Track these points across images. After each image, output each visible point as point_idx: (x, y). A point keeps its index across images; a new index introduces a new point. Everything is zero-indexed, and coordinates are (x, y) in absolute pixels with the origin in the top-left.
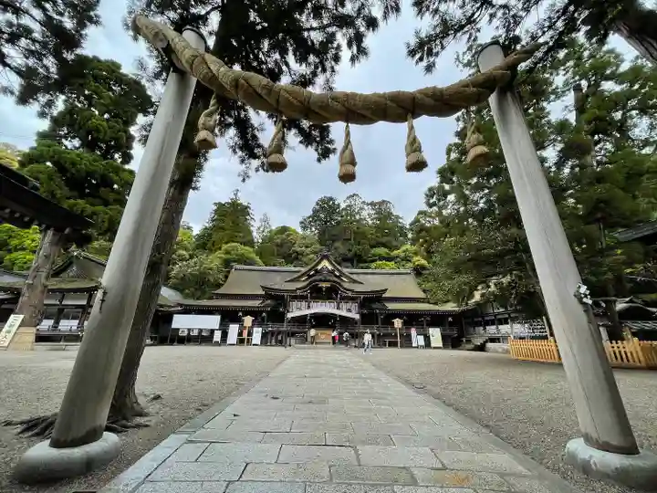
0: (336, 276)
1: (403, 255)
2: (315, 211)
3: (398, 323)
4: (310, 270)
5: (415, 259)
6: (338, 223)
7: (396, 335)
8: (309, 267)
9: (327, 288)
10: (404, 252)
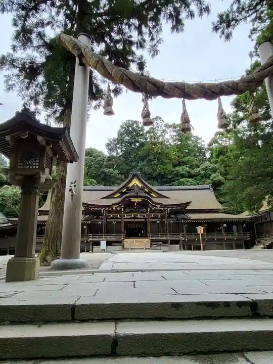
0: (146, 192)
1: (202, 172)
2: (120, 134)
3: (200, 230)
4: (122, 188)
5: (213, 175)
6: (142, 145)
7: (199, 240)
8: (122, 185)
9: (139, 203)
10: (203, 169)
